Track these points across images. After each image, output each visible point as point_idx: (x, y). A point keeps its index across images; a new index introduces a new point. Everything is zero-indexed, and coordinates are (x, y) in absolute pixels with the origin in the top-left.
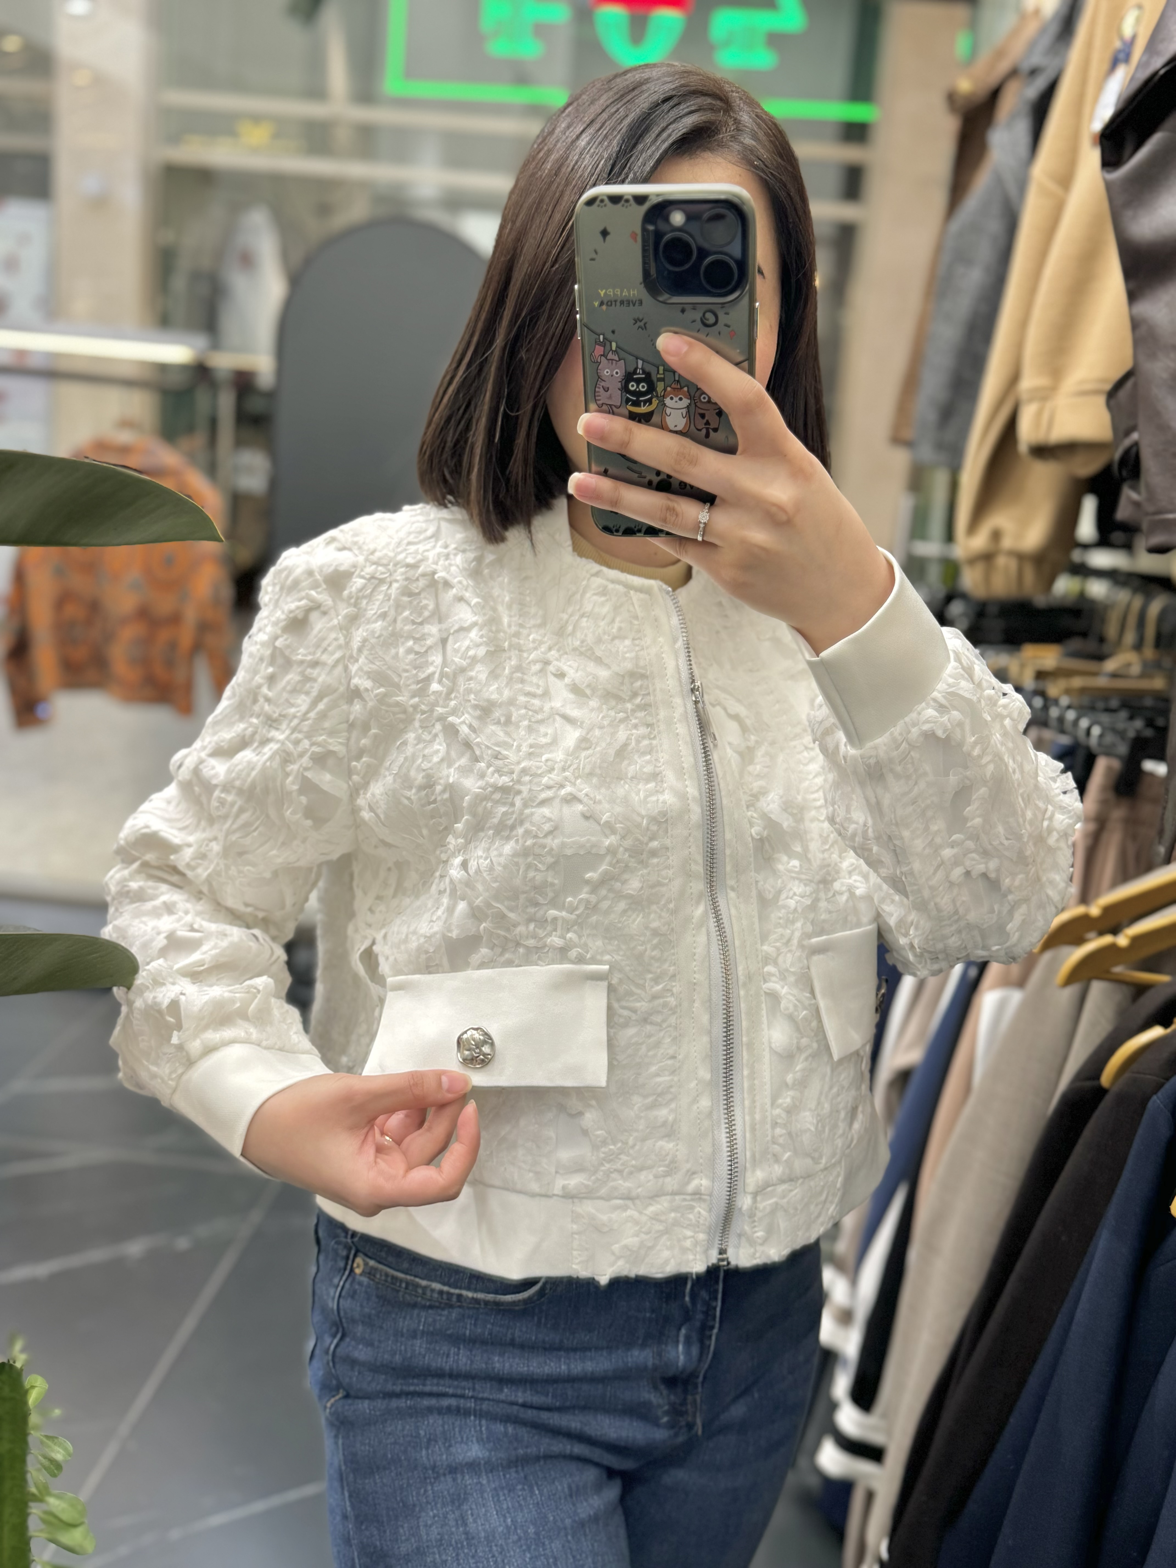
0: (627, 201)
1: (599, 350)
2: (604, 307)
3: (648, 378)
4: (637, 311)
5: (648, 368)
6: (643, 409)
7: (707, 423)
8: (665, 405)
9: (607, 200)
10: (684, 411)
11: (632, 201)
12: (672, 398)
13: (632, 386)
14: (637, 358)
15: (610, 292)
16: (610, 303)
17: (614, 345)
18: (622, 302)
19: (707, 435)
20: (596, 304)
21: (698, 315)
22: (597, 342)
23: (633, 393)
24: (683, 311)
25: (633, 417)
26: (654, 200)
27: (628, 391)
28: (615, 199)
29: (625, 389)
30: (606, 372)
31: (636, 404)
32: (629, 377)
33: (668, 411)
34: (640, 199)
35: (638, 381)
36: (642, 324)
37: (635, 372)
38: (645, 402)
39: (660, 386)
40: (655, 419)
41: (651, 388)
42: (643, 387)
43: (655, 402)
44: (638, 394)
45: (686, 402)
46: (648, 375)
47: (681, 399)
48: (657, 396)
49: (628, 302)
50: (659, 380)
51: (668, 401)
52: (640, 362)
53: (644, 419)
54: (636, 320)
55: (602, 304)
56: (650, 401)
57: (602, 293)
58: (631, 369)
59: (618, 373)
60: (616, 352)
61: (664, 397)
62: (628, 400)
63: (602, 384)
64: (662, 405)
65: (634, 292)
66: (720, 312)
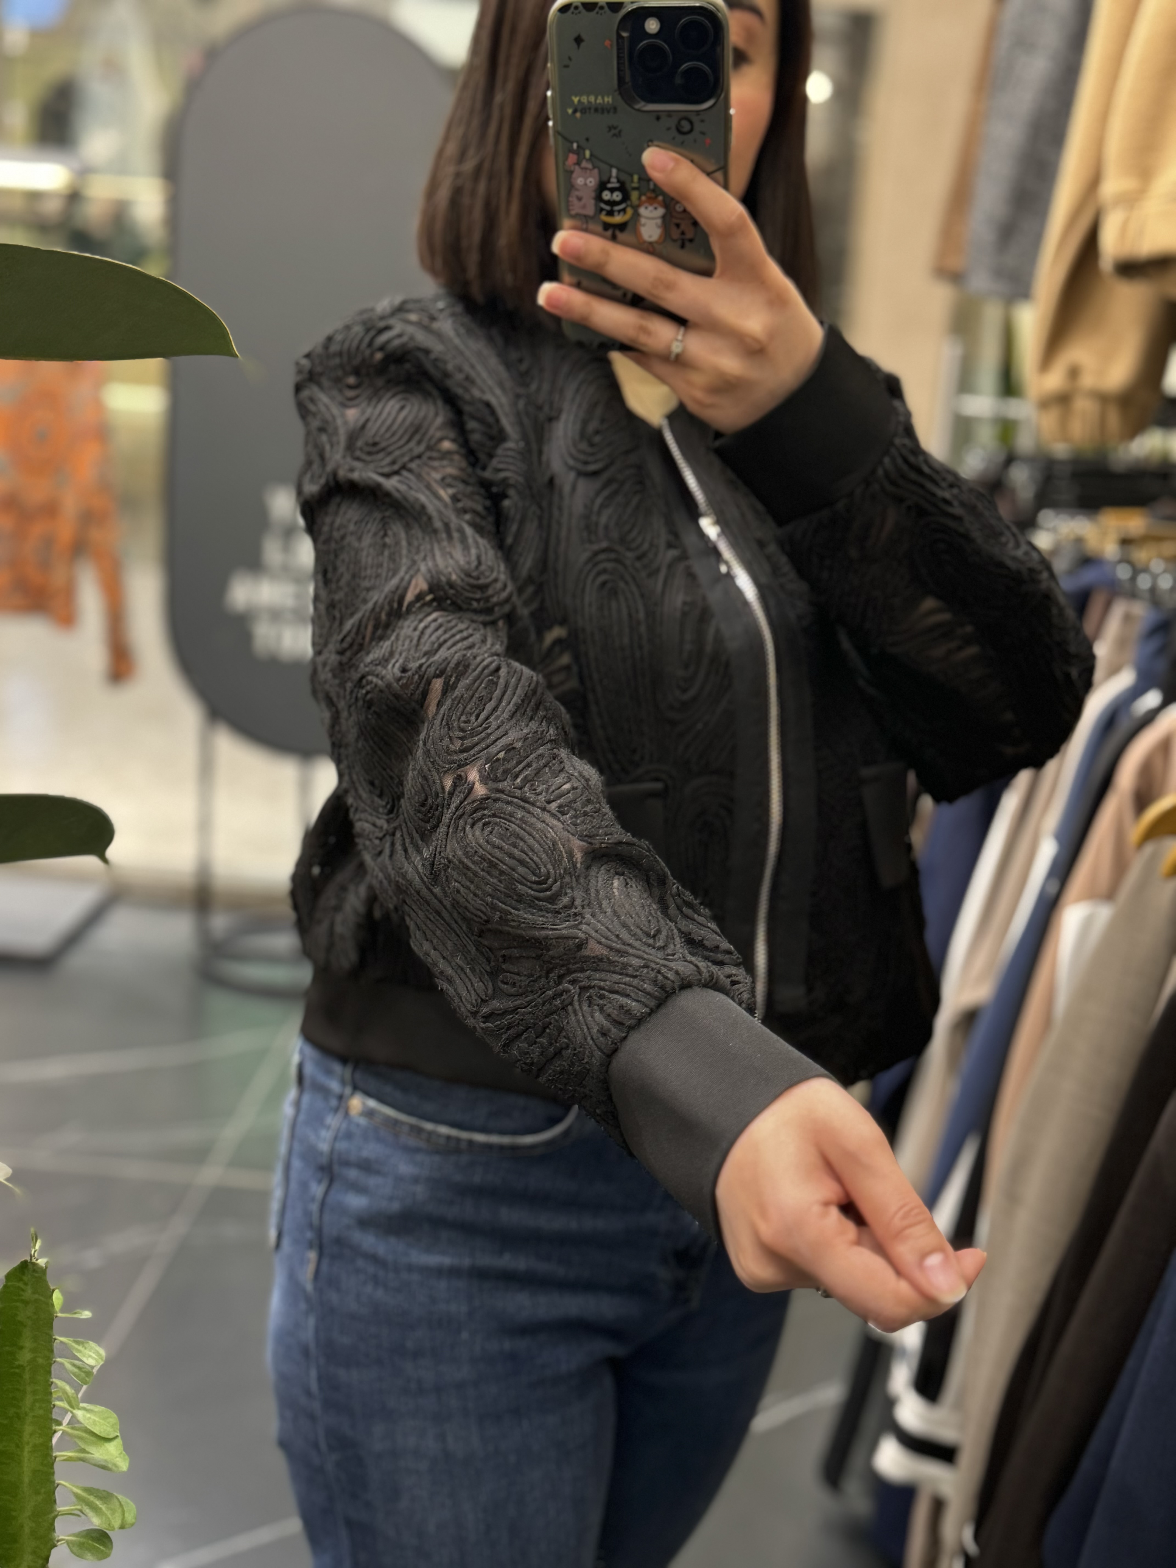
0: (602, 8)
1: (572, 158)
2: (578, 115)
3: (622, 189)
4: (610, 119)
5: (624, 177)
6: (618, 219)
7: (683, 233)
8: (639, 214)
9: (581, 8)
10: (659, 221)
11: (606, 8)
12: (646, 208)
13: (606, 195)
14: (611, 166)
15: (584, 99)
16: (584, 109)
17: (588, 153)
18: (596, 110)
20: (570, 111)
21: (672, 122)
22: (571, 151)
23: (608, 203)
24: (658, 118)
26: (629, 8)
27: (602, 200)
28: (590, 6)
29: (599, 198)
30: (580, 181)
31: (610, 213)
32: (602, 186)
33: (643, 221)
34: (615, 7)
35: (612, 190)
36: (616, 131)
38: (619, 211)
39: (634, 195)
41: (626, 198)
42: (617, 196)
43: (630, 211)
44: (612, 203)
45: (661, 211)
46: (622, 184)
47: (656, 208)
48: (631, 205)
49: (603, 109)
50: (634, 189)
51: (642, 211)
54: (611, 128)
55: (575, 111)
58: (605, 179)
59: (592, 182)
60: (590, 160)
61: (639, 206)
62: (602, 210)
63: (575, 193)
64: (636, 215)
65: (608, 99)
66: (695, 119)
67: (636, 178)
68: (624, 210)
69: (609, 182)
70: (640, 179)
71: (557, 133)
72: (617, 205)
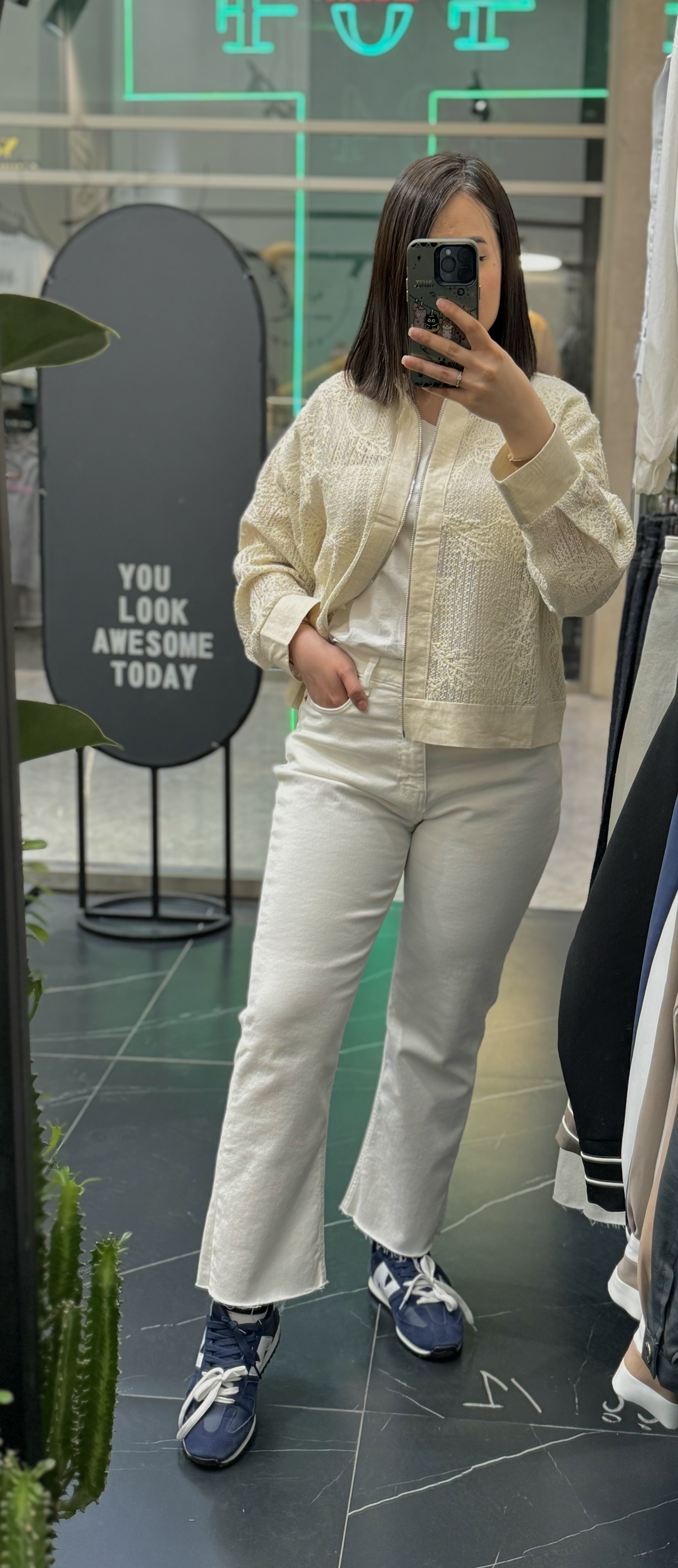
0: (428, 245)
1: (416, 305)
2: (418, 287)
4: (430, 289)
7: (460, 336)
9: (420, 245)
10: (451, 331)
11: (430, 245)
13: (429, 321)
15: (421, 281)
16: (421, 286)
17: (422, 303)
18: (425, 286)
19: (460, 342)
20: (415, 286)
21: (457, 291)
22: (415, 302)
23: (429, 323)
24: (450, 289)
26: (439, 245)
27: (427, 323)
28: (424, 244)
29: (426, 322)
30: (418, 315)
32: (427, 317)
33: (444, 331)
34: (434, 244)
35: (431, 318)
36: (433, 294)
41: (437, 321)
42: (434, 321)
44: (431, 324)
45: (451, 327)
46: (436, 315)
49: (428, 286)
52: (432, 310)
54: (431, 293)
55: (417, 286)
57: (417, 282)
58: (429, 314)
59: (424, 315)
60: (422, 306)
63: (416, 320)
65: (430, 281)
66: (466, 291)
68: (436, 327)
69: (430, 315)
71: (409, 295)
72: (434, 324)
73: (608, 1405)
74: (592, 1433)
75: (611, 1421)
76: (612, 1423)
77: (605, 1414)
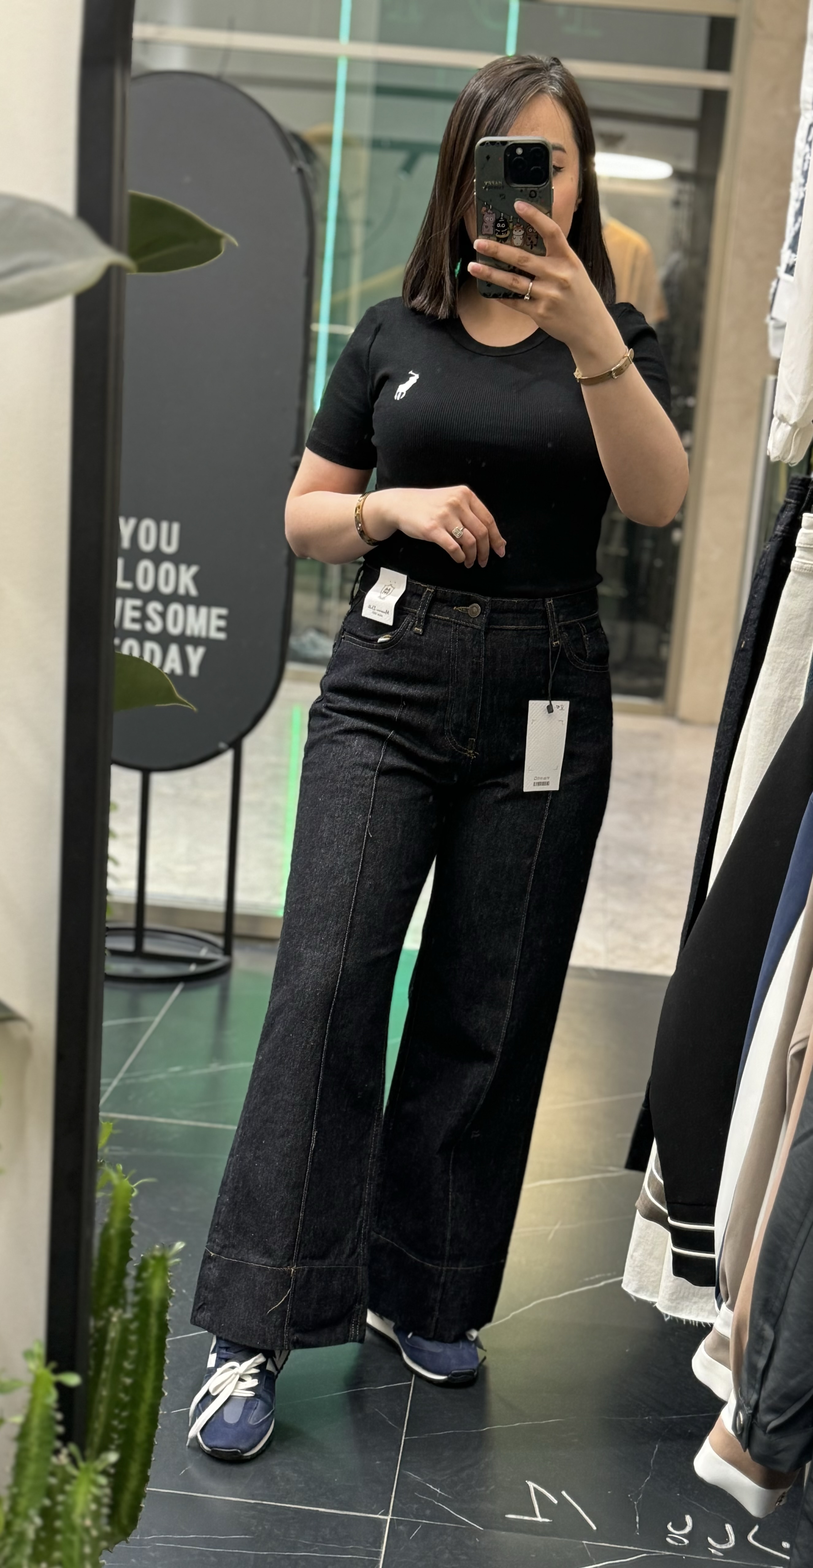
0: (500, 144)
1: (484, 209)
2: (487, 189)
3: (506, 222)
4: (501, 190)
5: (506, 217)
6: (503, 236)
7: (533, 242)
8: (513, 235)
10: (523, 236)
12: (517, 231)
13: (499, 225)
14: (501, 213)
15: (491, 183)
16: (490, 187)
17: (491, 206)
18: (495, 186)
20: (484, 188)
21: (528, 192)
22: (483, 205)
23: (499, 229)
24: (521, 190)
25: (498, 240)
27: (496, 227)
30: (487, 219)
31: (500, 233)
32: (497, 221)
33: (515, 237)
35: (501, 223)
36: (507, 196)
37: (500, 219)
38: (504, 232)
39: (511, 225)
40: (508, 241)
41: (507, 226)
42: (503, 226)
43: (508, 232)
44: (501, 229)
46: (507, 220)
48: (509, 230)
49: (498, 186)
50: (511, 222)
51: (514, 232)
52: (504, 214)
53: (503, 241)
54: (501, 195)
56: (506, 232)
57: (486, 183)
58: (498, 218)
59: (492, 219)
60: (492, 209)
61: (512, 230)
62: (496, 232)
63: (485, 224)
64: (512, 234)
65: (500, 182)
66: (537, 191)
67: (512, 217)
70: (513, 218)
72: (504, 229)
73: (672, 1526)
74: (654, 1554)
75: (677, 1544)
76: (678, 1545)
77: (669, 1535)
